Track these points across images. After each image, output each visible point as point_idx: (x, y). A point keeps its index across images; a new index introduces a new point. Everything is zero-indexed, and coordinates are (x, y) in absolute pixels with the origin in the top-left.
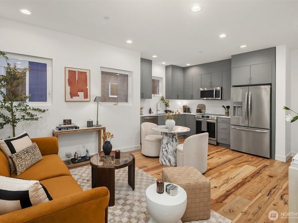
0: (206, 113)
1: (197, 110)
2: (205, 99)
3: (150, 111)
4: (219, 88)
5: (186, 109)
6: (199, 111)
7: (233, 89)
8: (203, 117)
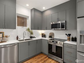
0: (54, 38)
1: (49, 36)
2: (53, 29)
3: (17, 38)
4: (64, 22)
5: (44, 35)
6: (50, 37)
7: (78, 19)
8: (53, 41)
